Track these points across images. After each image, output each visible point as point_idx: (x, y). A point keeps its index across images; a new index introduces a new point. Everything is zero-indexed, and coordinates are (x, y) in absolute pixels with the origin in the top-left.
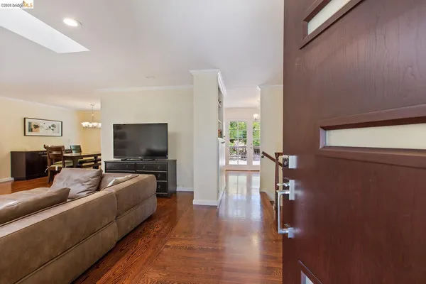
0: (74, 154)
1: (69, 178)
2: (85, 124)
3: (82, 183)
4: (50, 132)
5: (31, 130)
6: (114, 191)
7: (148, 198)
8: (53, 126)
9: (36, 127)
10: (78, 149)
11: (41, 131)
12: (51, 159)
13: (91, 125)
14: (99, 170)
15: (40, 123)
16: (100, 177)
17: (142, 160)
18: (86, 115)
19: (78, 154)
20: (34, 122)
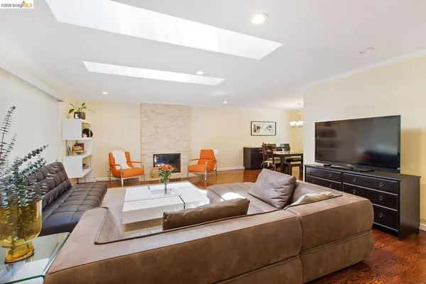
0: (283, 152)
1: (266, 180)
2: (293, 123)
3: (276, 189)
4: (267, 132)
5: (255, 131)
6: (299, 214)
7: (356, 234)
8: (270, 127)
9: (258, 128)
10: (287, 147)
11: (262, 132)
12: (266, 156)
13: (298, 124)
14: (292, 177)
15: (261, 125)
16: (294, 186)
17: (352, 169)
18: (293, 114)
19: (287, 153)
20: (257, 124)
